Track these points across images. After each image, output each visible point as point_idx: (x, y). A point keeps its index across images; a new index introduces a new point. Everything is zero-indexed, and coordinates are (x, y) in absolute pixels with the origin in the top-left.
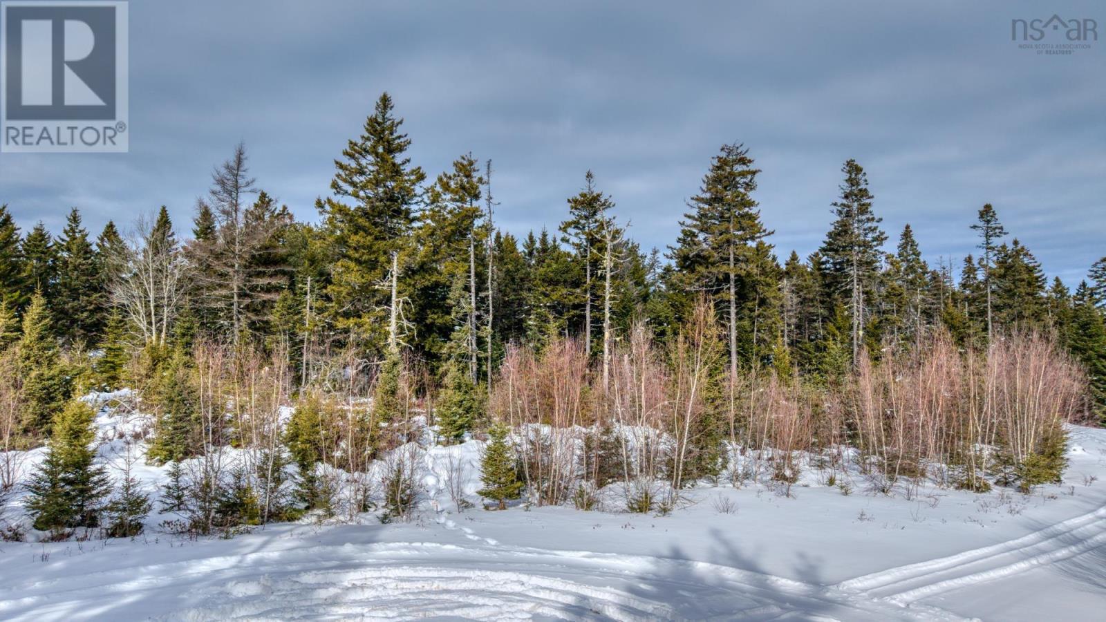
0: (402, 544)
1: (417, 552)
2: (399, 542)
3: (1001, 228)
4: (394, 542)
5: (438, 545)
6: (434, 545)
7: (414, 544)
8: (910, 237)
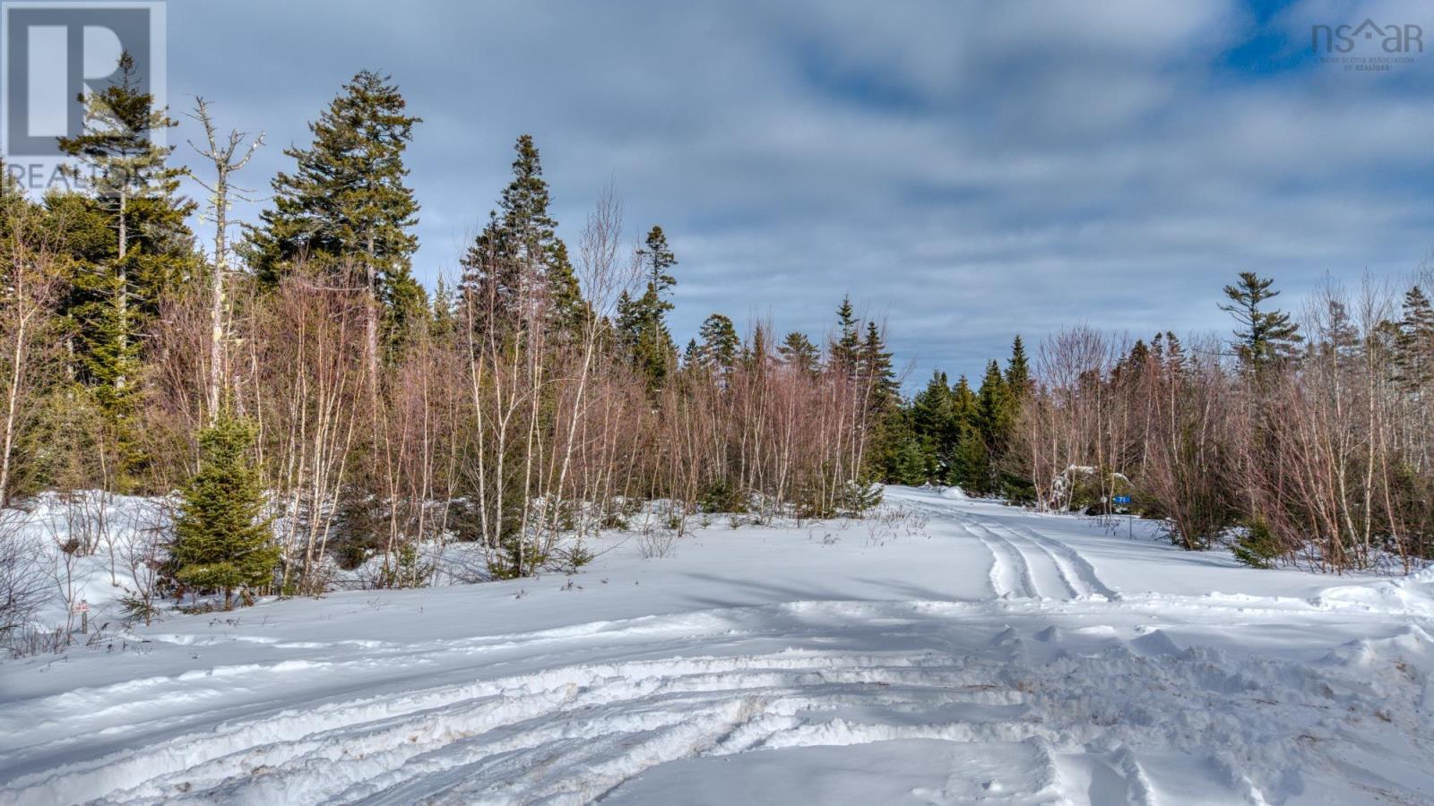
0: (150, 682)
1: (212, 693)
2: (144, 676)
3: (672, 256)
4: (125, 681)
5: (256, 667)
6: (244, 669)
7: (185, 677)
8: (565, 259)
